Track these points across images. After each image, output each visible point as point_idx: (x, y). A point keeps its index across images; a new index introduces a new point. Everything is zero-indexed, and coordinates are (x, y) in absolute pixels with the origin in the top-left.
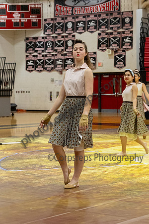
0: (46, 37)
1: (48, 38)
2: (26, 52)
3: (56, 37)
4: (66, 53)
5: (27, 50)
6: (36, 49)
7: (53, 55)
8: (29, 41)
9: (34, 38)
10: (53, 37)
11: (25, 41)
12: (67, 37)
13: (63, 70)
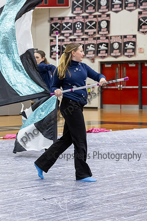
0: (74, 18)
1: (76, 18)
2: (50, 35)
3: (87, 17)
4: (99, 36)
5: (51, 33)
6: (63, 32)
7: (83, 39)
8: (54, 22)
9: (59, 19)
10: (83, 17)
11: (49, 21)
12: (100, 16)
13: (95, 57)
